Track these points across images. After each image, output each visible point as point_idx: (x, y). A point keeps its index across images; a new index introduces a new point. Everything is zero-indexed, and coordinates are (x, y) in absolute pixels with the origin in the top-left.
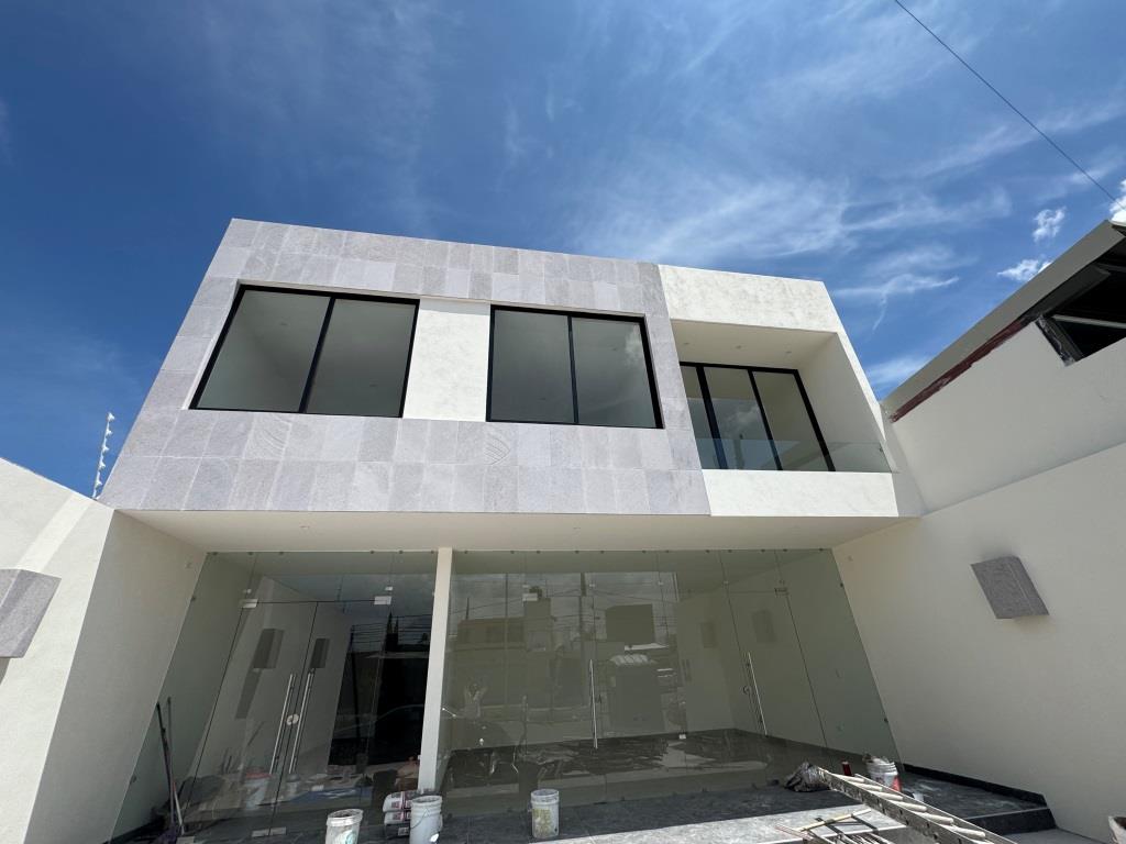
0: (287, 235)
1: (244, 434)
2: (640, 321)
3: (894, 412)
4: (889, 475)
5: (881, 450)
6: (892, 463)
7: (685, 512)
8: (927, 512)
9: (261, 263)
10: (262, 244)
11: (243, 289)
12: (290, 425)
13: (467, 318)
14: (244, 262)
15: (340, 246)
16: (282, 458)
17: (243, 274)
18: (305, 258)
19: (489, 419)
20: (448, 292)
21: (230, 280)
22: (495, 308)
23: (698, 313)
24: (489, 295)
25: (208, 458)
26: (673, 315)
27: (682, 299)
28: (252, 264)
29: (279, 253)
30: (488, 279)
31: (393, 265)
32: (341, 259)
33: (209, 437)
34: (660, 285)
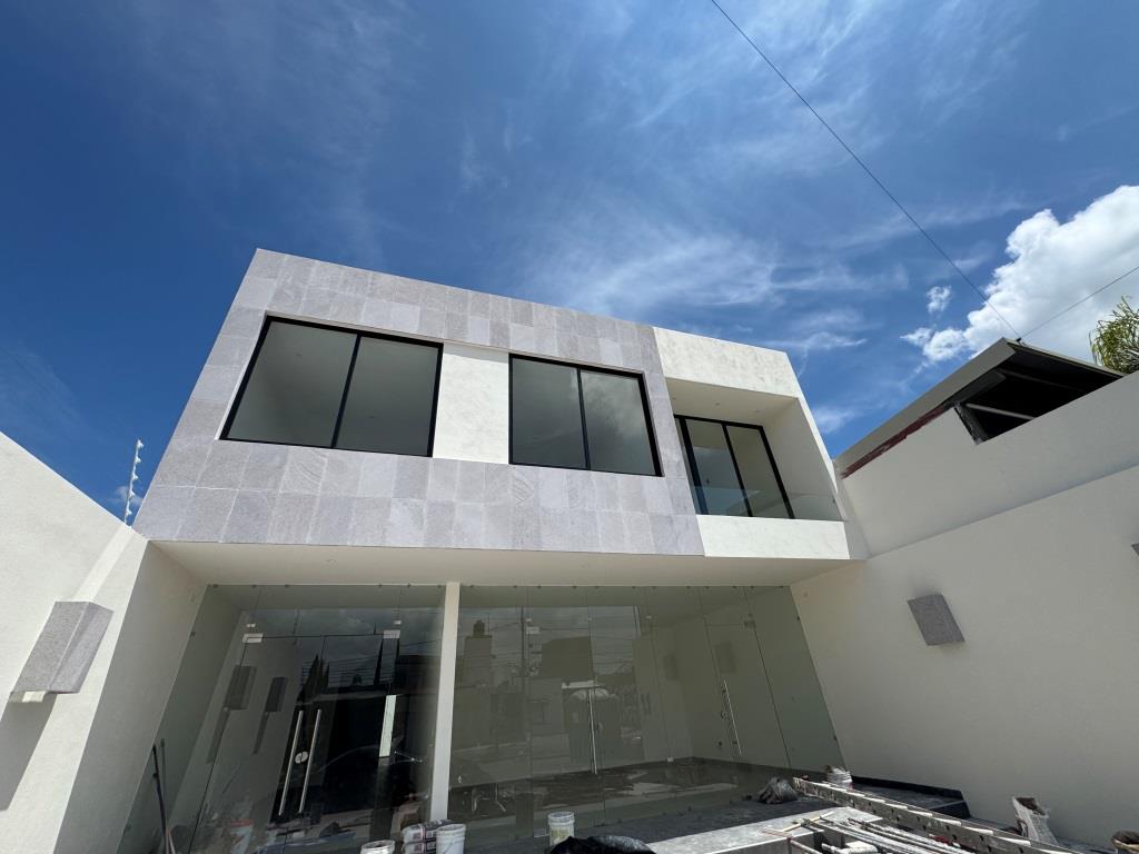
0: (313, 270)
1: (280, 467)
2: (640, 377)
3: (844, 470)
4: (841, 523)
5: (834, 501)
6: (843, 513)
7: (683, 552)
8: (872, 556)
9: (289, 296)
10: (288, 277)
11: (270, 320)
12: (326, 460)
13: (489, 365)
14: (271, 294)
15: (366, 285)
16: (319, 492)
17: (270, 306)
18: (332, 295)
19: (511, 462)
20: (470, 339)
21: (258, 311)
22: (512, 356)
23: (687, 374)
24: (508, 344)
25: (244, 489)
26: (667, 374)
27: (673, 360)
28: (279, 295)
29: (307, 287)
30: (507, 329)
31: (418, 309)
32: (367, 298)
33: (244, 468)
34: (656, 346)
